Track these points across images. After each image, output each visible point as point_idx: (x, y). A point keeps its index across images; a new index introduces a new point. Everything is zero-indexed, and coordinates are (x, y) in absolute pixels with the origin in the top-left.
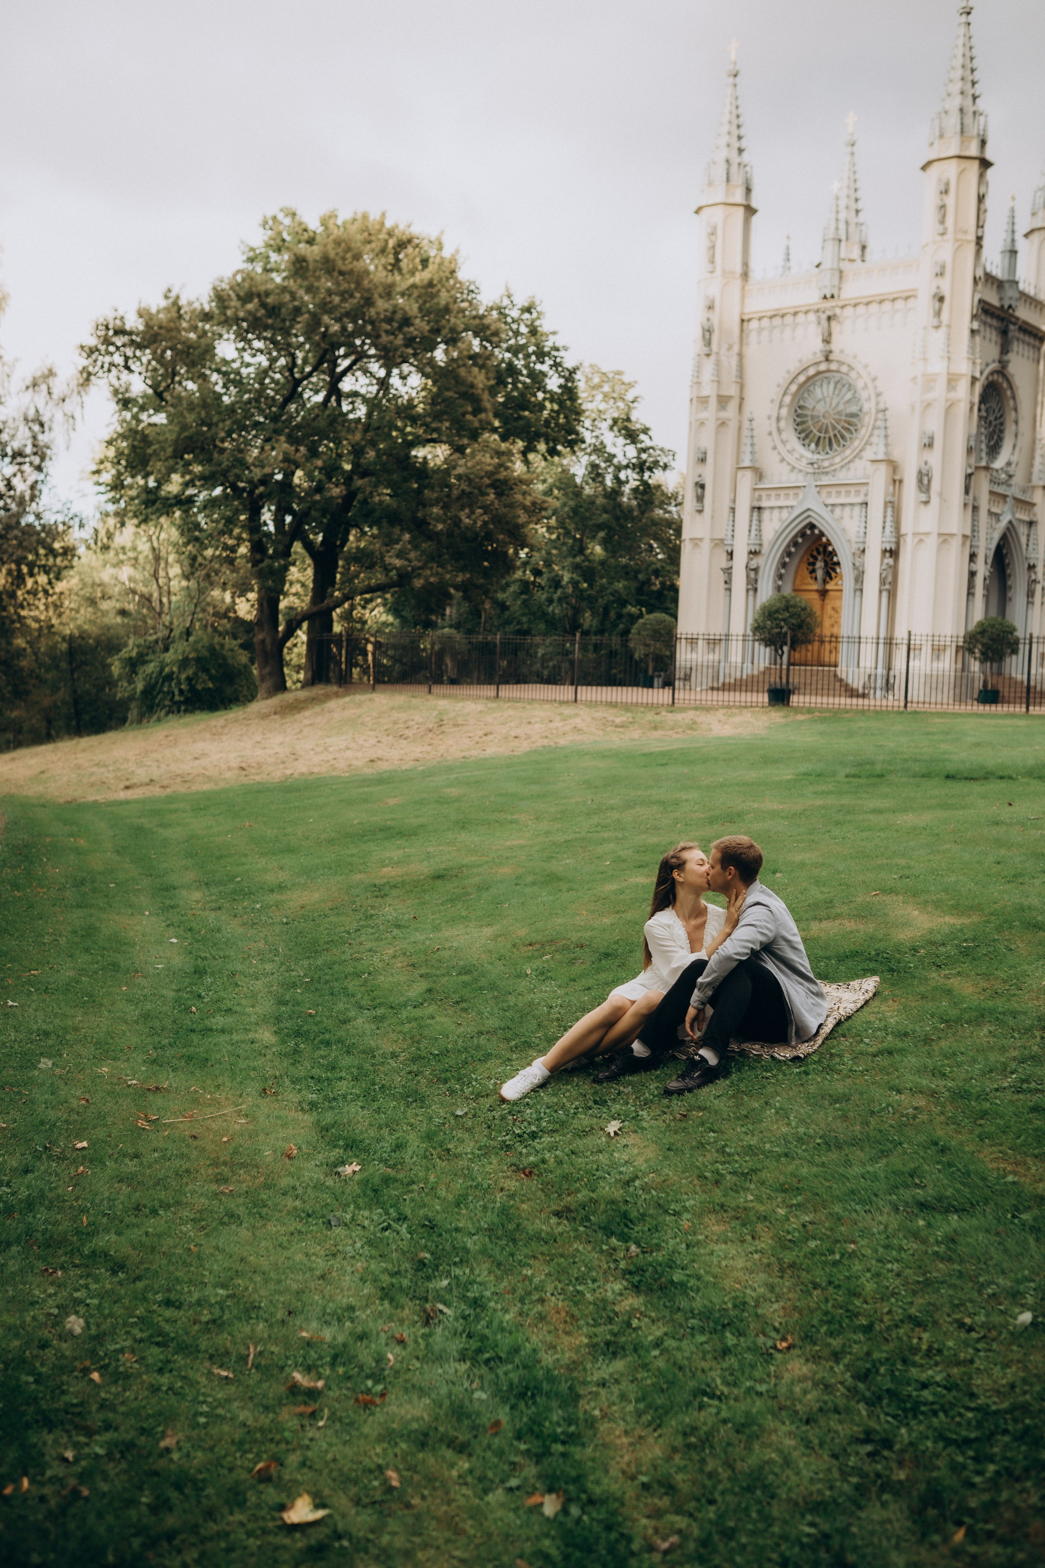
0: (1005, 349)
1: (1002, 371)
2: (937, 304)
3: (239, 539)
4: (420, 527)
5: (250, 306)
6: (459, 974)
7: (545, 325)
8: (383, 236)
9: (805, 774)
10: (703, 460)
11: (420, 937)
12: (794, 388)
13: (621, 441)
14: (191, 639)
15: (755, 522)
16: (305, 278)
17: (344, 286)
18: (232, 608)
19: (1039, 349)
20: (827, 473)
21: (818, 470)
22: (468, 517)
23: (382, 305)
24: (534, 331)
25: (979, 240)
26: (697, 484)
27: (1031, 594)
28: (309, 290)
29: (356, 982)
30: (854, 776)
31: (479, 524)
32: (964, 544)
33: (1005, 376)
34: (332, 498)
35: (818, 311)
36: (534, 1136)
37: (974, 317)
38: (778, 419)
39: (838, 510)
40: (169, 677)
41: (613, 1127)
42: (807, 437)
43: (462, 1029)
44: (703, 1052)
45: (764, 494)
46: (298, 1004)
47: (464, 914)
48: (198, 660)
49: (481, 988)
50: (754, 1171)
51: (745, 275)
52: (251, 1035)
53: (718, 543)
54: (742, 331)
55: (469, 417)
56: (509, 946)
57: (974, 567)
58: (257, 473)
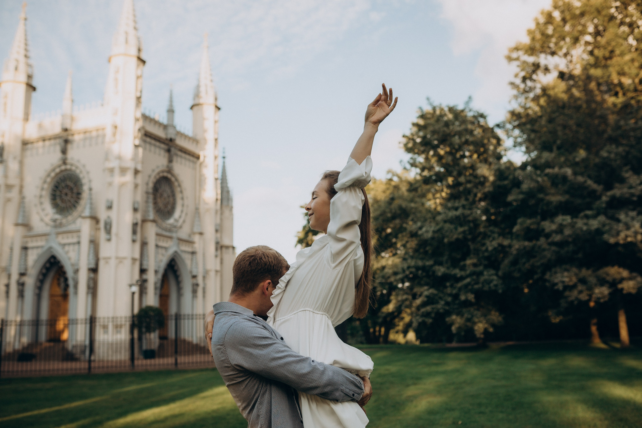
0: (170, 159)
1: (170, 170)
12: (50, 180)
15: (23, 256)
21: (58, 225)
25: (138, 98)
27: (195, 292)
32: (134, 263)
33: (171, 174)
35: (60, 138)
37: (135, 138)
38: (41, 197)
39: (67, 248)
42: (56, 206)
45: (29, 239)
51: (26, 118)
54: (23, 149)
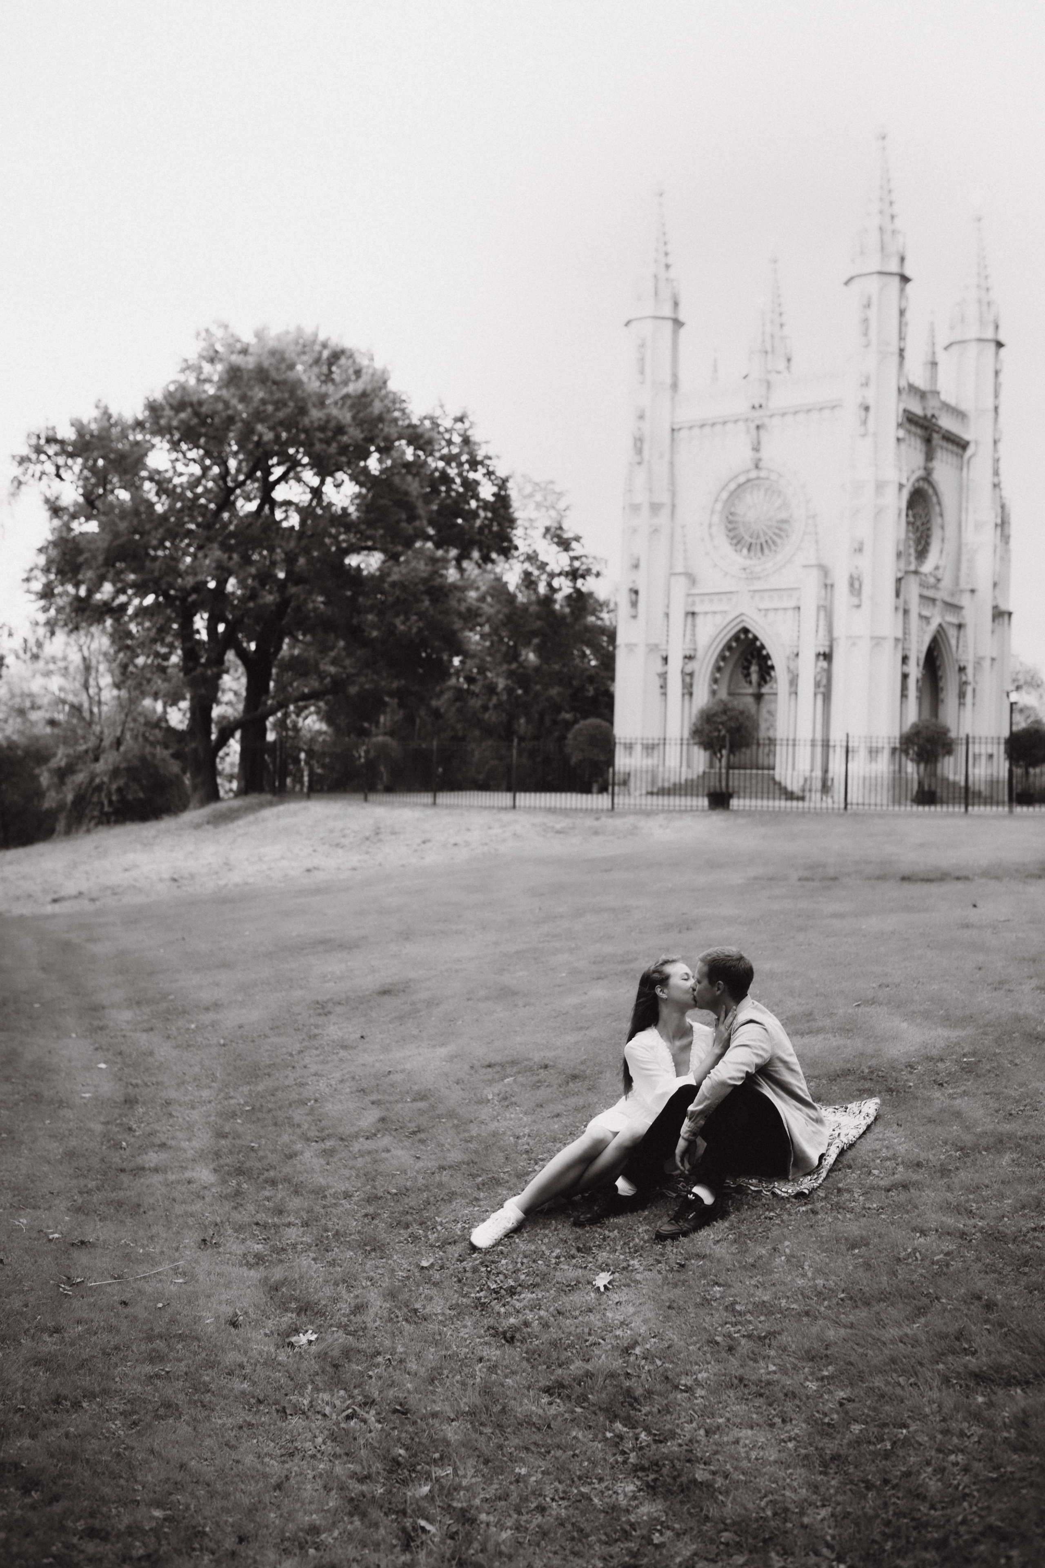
0: (929, 456)
1: (927, 478)
2: (863, 413)
3: (172, 647)
4: (355, 634)
5: (183, 415)
6: (414, 1100)
7: (476, 435)
8: (317, 348)
9: (755, 878)
10: (636, 566)
11: (368, 1059)
12: (725, 495)
13: (555, 548)
14: (122, 749)
15: (689, 627)
16: (238, 387)
17: (278, 396)
18: (164, 718)
19: (962, 457)
20: (759, 578)
21: (751, 576)
22: (404, 623)
23: (316, 414)
24: (466, 441)
25: (901, 351)
26: (631, 590)
27: (962, 695)
28: (244, 399)
29: (302, 1110)
30: (807, 879)
31: (414, 630)
32: (896, 646)
33: (930, 483)
34: (266, 605)
35: (747, 420)
36: (512, 1291)
37: (900, 425)
38: (710, 526)
39: (771, 615)
40: (99, 788)
41: (602, 1279)
42: (739, 542)
43: (421, 1164)
44: (698, 1190)
45: (697, 599)
46: (239, 1137)
47: (415, 1032)
48: (129, 770)
49: (439, 1116)
50: (772, 1334)
51: (675, 386)
52: (188, 1174)
53: (653, 648)
54: (673, 440)
55: (404, 525)
56: (466, 1067)
57: (907, 669)
58: (190, 581)
